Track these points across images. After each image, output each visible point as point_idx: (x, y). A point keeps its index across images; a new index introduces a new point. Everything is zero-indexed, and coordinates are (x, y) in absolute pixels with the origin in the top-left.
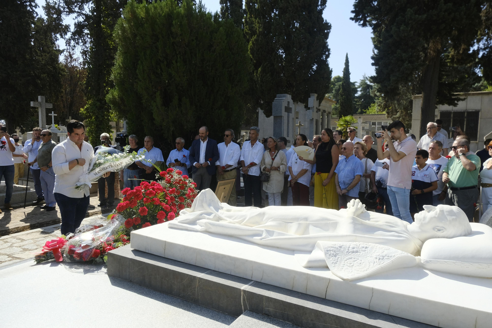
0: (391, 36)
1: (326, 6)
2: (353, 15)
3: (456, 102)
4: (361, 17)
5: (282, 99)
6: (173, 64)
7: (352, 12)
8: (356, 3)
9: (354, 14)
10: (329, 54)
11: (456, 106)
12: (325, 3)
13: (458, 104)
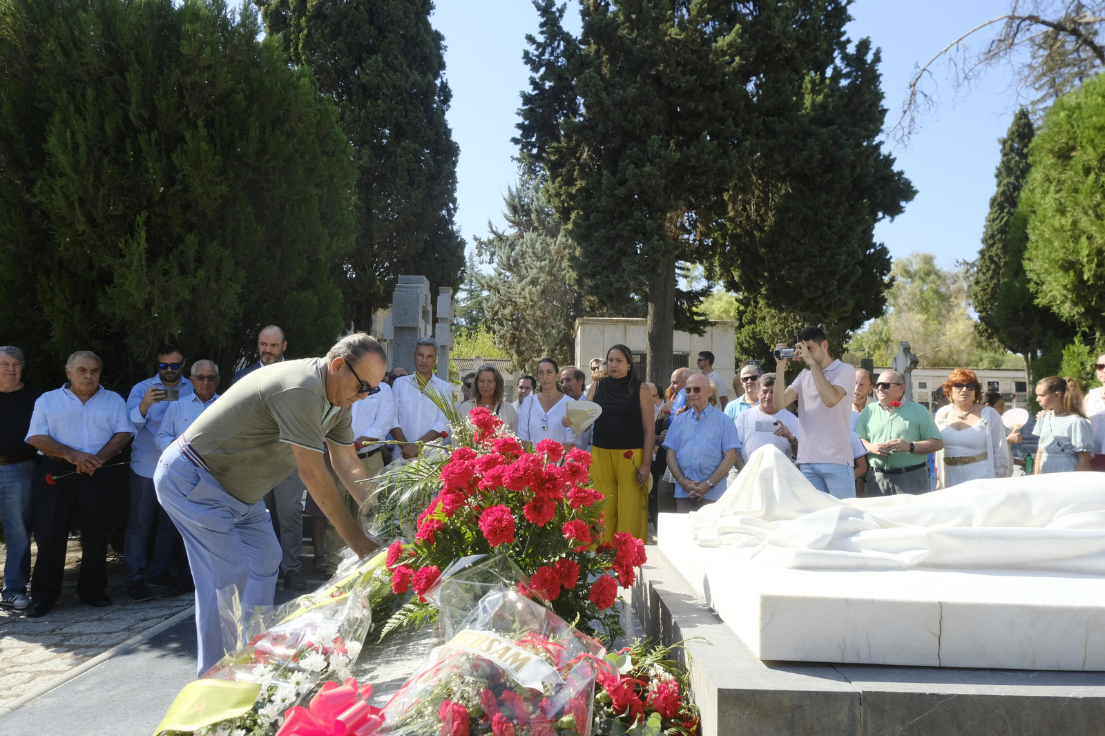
0: (623, 183)
1: (449, 106)
2: (518, 133)
3: (702, 328)
4: (534, 139)
5: (416, 287)
6: (186, 143)
7: (520, 126)
8: (521, 110)
9: (521, 132)
10: (455, 209)
11: (702, 336)
12: (449, 101)
13: (705, 332)
